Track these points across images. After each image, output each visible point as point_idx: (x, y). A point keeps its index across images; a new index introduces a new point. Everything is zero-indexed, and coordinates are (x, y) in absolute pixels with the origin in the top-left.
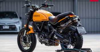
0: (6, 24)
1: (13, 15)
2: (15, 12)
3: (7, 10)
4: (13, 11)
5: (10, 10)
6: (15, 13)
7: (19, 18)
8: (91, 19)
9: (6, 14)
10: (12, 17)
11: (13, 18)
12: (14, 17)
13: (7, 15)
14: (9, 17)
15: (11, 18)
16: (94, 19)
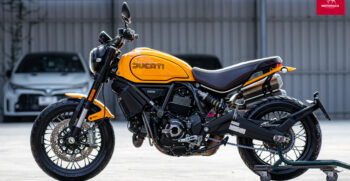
0: (48, 91)
1: (68, 63)
2: (76, 55)
3: (51, 49)
4: (69, 50)
5: (60, 49)
6: (75, 58)
7: (87, 73)
8: (310, 74)
9: (48, 61)
10: (67, 70)
11: (70, 71)
12: (74, 69)
13: (51, 64)
14: (57, 69)
15: (64, 72)
16: (318, 74)
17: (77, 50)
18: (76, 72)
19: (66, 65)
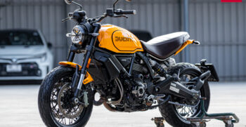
0: (14, 60)
1: (30, 38)
2: (37, 32)
3: (16, 27)
4: (30, 27)
5: (23, 27)
6: (35, 34)
7: (45, 46)
9: (13, 36)
10: (29, 43)
11: (32, 44)
12: (34, 43)
13: (16, 39)
14: (21, 43)
15: (26, 45)
16: (231, 45)
17: (37, 28)
18: (37, 44)
19: (28, 39)
